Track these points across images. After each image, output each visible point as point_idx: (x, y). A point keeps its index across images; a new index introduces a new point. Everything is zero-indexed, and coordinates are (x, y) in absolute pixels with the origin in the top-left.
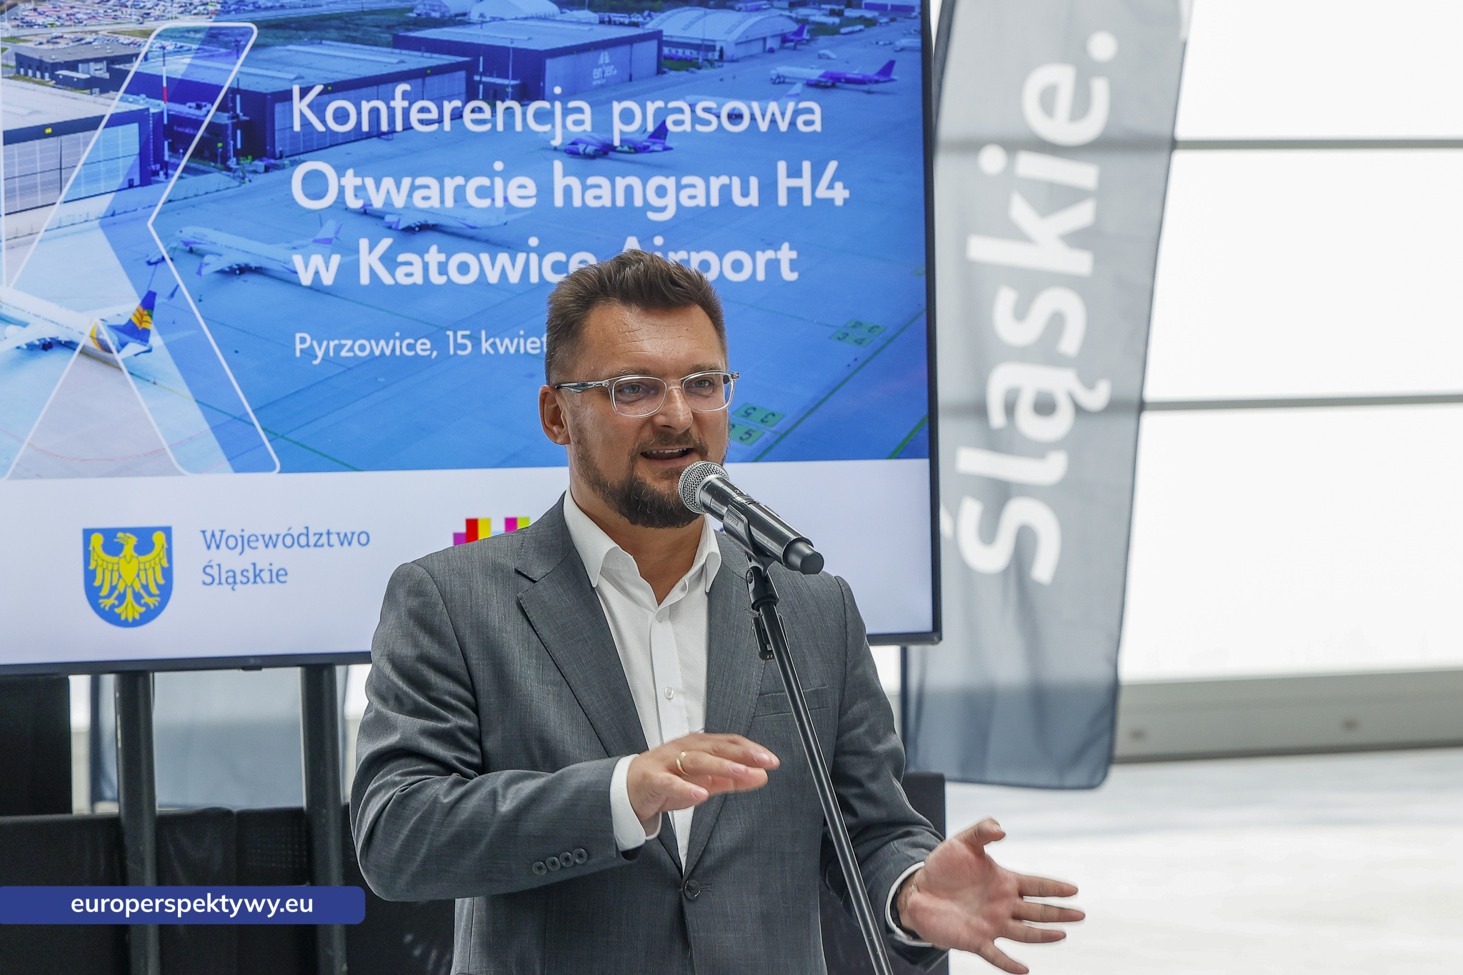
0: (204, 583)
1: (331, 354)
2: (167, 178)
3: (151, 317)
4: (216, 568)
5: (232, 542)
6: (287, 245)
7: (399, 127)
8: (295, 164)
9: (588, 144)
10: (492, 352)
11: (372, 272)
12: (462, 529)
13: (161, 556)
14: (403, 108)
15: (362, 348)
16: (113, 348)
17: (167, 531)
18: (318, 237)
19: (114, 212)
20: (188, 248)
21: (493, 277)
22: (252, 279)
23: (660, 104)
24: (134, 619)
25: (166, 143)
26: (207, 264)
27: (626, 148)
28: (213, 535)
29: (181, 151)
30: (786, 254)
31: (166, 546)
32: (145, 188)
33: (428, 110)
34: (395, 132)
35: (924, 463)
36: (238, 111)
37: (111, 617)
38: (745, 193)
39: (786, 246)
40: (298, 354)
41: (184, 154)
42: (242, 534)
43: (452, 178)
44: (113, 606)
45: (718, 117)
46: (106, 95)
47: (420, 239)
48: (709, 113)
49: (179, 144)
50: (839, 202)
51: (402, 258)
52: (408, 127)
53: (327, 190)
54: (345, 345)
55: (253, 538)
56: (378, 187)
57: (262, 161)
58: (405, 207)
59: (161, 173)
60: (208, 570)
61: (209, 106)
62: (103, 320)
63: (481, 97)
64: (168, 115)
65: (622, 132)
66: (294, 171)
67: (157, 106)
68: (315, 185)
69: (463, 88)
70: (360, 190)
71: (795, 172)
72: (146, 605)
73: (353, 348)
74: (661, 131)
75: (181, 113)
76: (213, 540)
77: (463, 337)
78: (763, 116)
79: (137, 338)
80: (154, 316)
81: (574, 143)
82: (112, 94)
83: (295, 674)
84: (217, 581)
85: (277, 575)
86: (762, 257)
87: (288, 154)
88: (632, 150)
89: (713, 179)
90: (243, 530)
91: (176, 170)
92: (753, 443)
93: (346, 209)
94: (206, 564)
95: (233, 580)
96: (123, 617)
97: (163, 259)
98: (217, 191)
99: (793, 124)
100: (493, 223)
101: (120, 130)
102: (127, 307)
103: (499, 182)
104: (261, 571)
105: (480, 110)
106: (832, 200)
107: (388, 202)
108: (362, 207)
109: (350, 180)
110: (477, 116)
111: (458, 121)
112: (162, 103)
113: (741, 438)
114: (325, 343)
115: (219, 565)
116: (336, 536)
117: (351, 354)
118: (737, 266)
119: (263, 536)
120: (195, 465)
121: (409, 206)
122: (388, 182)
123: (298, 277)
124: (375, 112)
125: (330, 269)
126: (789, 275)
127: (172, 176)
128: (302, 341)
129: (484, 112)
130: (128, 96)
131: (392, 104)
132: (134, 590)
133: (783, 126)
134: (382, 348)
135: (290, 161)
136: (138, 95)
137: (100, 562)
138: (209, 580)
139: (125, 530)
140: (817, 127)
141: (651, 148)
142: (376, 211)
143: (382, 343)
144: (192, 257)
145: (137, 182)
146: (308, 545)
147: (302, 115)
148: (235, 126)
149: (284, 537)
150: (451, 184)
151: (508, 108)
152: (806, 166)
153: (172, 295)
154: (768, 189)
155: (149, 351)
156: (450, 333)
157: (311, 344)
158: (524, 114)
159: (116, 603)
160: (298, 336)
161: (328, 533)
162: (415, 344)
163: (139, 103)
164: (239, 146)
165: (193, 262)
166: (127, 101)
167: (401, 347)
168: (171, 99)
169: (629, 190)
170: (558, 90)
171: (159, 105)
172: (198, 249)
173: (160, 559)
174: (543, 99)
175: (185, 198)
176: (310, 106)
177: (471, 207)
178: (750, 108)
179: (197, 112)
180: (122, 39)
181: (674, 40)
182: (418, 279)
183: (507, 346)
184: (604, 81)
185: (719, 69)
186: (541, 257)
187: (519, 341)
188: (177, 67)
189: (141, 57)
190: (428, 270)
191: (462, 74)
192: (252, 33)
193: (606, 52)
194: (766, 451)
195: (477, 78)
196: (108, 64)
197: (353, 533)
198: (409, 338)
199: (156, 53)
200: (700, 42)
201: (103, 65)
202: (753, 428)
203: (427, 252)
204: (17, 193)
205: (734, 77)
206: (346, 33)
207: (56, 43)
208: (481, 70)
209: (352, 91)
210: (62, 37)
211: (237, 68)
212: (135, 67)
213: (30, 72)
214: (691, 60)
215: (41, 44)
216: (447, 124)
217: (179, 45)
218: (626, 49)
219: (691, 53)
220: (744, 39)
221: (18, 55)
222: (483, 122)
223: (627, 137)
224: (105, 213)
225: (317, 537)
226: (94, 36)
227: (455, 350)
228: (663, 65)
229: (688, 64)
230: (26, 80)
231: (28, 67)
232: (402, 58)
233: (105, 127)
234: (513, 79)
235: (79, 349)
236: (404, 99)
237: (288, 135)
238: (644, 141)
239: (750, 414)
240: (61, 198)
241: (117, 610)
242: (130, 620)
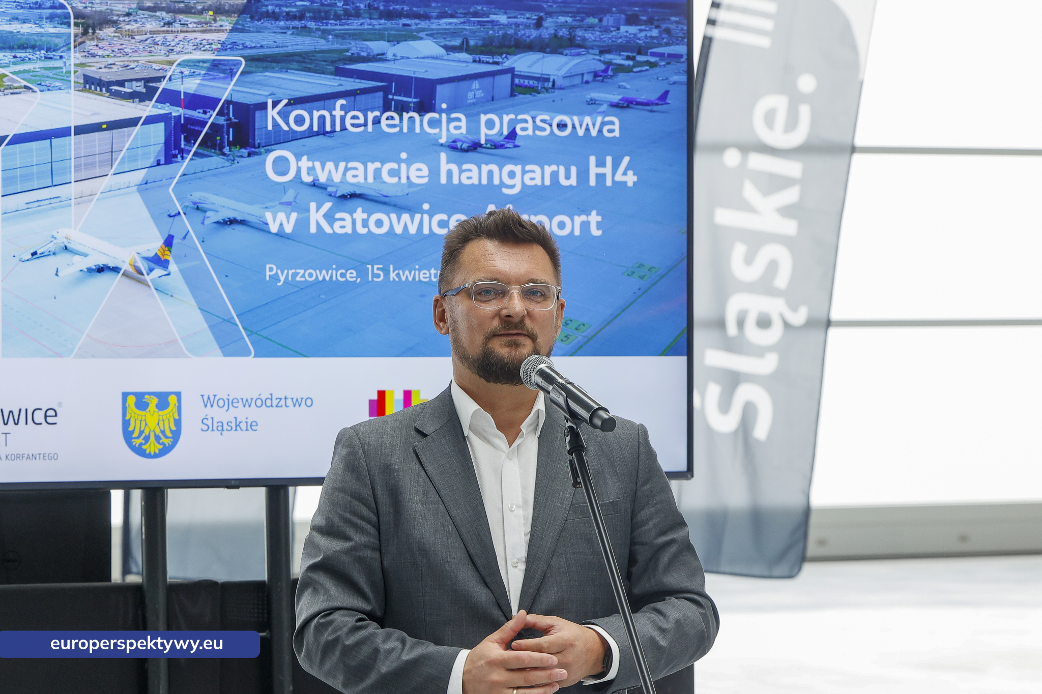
0: (202, 430)
1: (290, 279)
2: (182, 159)
3: (170, 252)
4: (210, 420)
5: (221, 403)
6: (262, 206)
7: (338, 128)
8: (268, 152)
9: (464, 142)
10: (397, 279)
11: (318, 224)
12: (375, 397)
13: (174, 411)
14: (341, 116)
15: (310, 275)
16: (145, 272)
17: (178, 395)
18: (283, 200)
19: (147, 181)
20: (196, 206)
21: (399, 230)
22: (238, 228)
23: (512, 116)
24: (155, 452)
25: (182, 136)
26: (208, 217)
27: (489, 146)
28: (209, 398)
29: (193, 141)
30: (594, 218)
31: (177, 405)
32: (168, 166)
33: (357, 118)
34: (336, 131)
35: (684, 359)
36: (231, 116)
37: (140, 451)
38: (568, 177)
39: (594, 213)
40: (268, 278)
41: (194, 144)
42: (228, 397)
43: (373, 163)
44: (141, 444)
45: (551, 125)
46: (143, 103)
47: (351, 203)
48: (545, 123)
49: (191, 137)
50: (630, 184)
51: (338, 216)
52: (344, 128)
53: (289, 170)
54: (299, 273)
55: (235, 401)
56: (323, 169)
57: (246, 149)
58: (341, 182)
59: (179, 156)
60: (205, 421)
61: (212, 112)
62: (138, 253)
63: (393, 110)
64: (184, 117)
65: (486, 135)
66: (267, 156)
67: (177, 111)
68: (281, 166)
69: (381, 103)
70: (311, 170)
71: (601, 164)
72: (163, 444)
73: (304, 275)
74: (512, 135)
75: (193, 116)
76: (208, 402)
77: (378, 269)
78: (581, 126)
79: (161, 266)
80: (172, 252)
81: (454, 142)
82: (147, 102)
83: (261, 492)
84: (211, 428)
85: (251, 426)
86: (578, 220)
87: (264, 145)
88: (493, 147)
89: (546, 167)
90: (228, 395)
91: (188, 154)
92: (570, 343)
93: (302, 182)
94: (204, 417)
95: (222, 428)
96: (148, 452)
97: (179, 213)
98: (216, 169)
99: (600, 131)
100: (399, 194)
101: (152, 127)
102: (155, 245)
103: (403, 166)
104: (240, 422)
105: (392, 118)
106: (625, 183)
107: (330, 178)
108: (313, 181)
109: (305, 163)
110: (390, 123)
111: (377, 125)
112: (180, 109)
113: (562, 340)
114: (286, 272)
115: (212, 418)
116: (291, 400)
117: (303, 279)
118: (562, 225)
119: (242, 399)
120: (197, 351)
121: (343, 181)
122: (330, 165)
123: (269, 227)
124: (322, 119)
125: (290, 222)
126: (596, 232)
127: (186, 158)
128: (270, 270)
129: (395, 119)
130: (157, 104)
131: (334, 113)
132: (155, 434)
133: (594, 133)
134: (324, 276)
135: (265, 150)
136: (165, 104)
137: (133, 414)
138: (205, 428)
139: (150, 394)
140: (617, 134)
141: (506, 146)
142: (320, 184)
143: (324, 272)
144: (198, 212)
145: (162, 162)
146: (272, 406)
147: (273, 118)
148: (229, 126)
149: (256, 400)
150: (371, 167)
151: (410, 117)
152: (609, 159)
153: (184, 238)
154: (583, 175)
155: (169, 274)
156: (369, 267)
157: (277, 272)
158: (421, 121)
159: (143, 442)
160: (268, 266)
161: (286, 398)
162: (346, 274)
163: (165, 109)
164: (231, 139)
165: (199, 216)
166: (157, 107)
167: (336, 275)
168: (186, 107)
169: (490, 173)
170: (444, 106)
171: (178, 111)
172: (203, 207)
173: (173, 413)
174: (435, 112)
175: (194, 173)
176: (279, 113)
177: (385, 182)
178: (572, 120)
179: (204, 116)
180: (155, 66)
181: (522, 74)
182: (349, 230)
183: (407, 275)
184: (475, 100)
185: (552, 94)
186: (431, 217)
187: (415, 273)
188: (191, 85)
189: (167, 78)
190: (355, 224)
191: (381, 94)
192: (241, 64)
193: (477, 82)
194: (578, 349)
195: (390, 97)
196: (145, 83)
197: (302, 399)
198: (342, 269)
199: (177, 76)
200: (539, 76)
201: (142, 83)
202: (570, 333)
203: (355, 212)
204: (83, 168)
205: (562, 100)
206: (304, 65)
207: (111, 68)
208: (393, 91)
209: (307, 104)
210: (114, 64)
211: (231, 87)
212: (163, 85)
213: (93, 87)
214: (533, 88)
215: (100, 68)
216: (370, 127)
217: (192, 71)
218: (489, 80)
219: (534, 83)
220: (569, 74)
221: (85, 76)
222: (394, 126)
223: (490, 138)
224: (142, 181)
225: (278, 400)
226: (136, 64)
227: (372, 277)
228: (516, 90)
229: (531, 90)
230: (91, 92)
231: (91, 83)
232: (341, 82)
233: (142, 124)
234: (414, 98)
235: (122, 272)
236: (341, 110)
237: (264, 132)
238: (501, 141)
239: (568, 324)
240: (112, 171)
241: (144, 447)
242: (152, 453)
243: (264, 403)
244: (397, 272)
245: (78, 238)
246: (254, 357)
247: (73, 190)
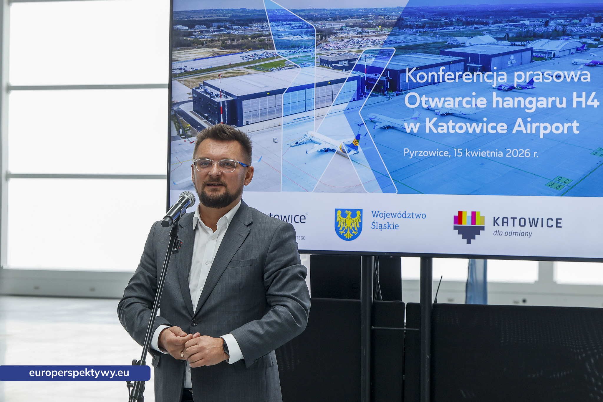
0: (372, 228)
1: (416, 155)
2: (365, 98)
3: (359, 142)
4: (376, 223)
5: (381, 215)
6: (403, 120)
7: (441, 81)
8: (406, 93)
9: (505, 86)
10: (469, 156)
11: (430, 128)
12: (457, 215)
13: (359, 219)
14: (442, 75)
15: (426, 154)
16: (347, 152)
17: (361, 211)
18: (412, 117)
19: (348, 109)
20: (371, 120)
21: (471, 131)
22: (391, 131)
23: (531, 72)
24: (350, 238)
25: (365, 86)
26: (376, 126)
27: (519, 88)
28: (375, 213)
30: (575, 124)
31: (360, 215)
32: (358, 101)
33: (451, 75)
34: (440, 82)
36: (389, 76)
37: (342, 237)
38: (561, 103)
39: (575, 121)
40: (405, 155)
41: (371, 90)
42: (385, 213)
43: (458, 98)
44: (343, 234)
45: (552, 77)
46: (347, 71)
47: (447, 118)
48: (549, 75)
49: (369, 87)
50: (596, 106)
51: (440, 124)
52: (444, 81)
53: (416, 102)
54: (420, 152)
55: (388, 214)
56: (433, 101)
57: (395, 92)
58: (442, 107)
59: (363, 96)
60: (373, 224)
61: (379, 74)
62: (344, 143)
63: (469, 71)
64: (366, 77)
65: (517, 82)
66: (405, 95)
67: (363, 75)
68: (412, 100)
69: (463, 68)
70: (427, 102)
71: (579, 96)
72: (354, 234)
73: (422, 154)
74: (531, 82)
75: (370, 77)
77: (460, 151)
78: (569, 76)
79: (354, 149)
81: (500, 86)
82: (349, 71)
84: (376, 227)
85: (395, 227)
86: (566, 125)
87: (404, 90)
88: (521, 88)
89: (549, 98)
90: (385, 212)
91: (368, 95)
92: (561, 190)
93: (422, 108)
94: (373, 222)
95: (381, 227)
96: (346, 237)
97: (363, 123)
98: (381, 102)
99: (579, 79)
100: (471, 113)
101: (351, 83)
102: (351, 139)
103: (474, 99)
104: (390, 225)
105: (468, 75)
106: (593, 106)
107: (436, 106)
108: (428, 107)
109: (424, 98)
110: (467, 78)
111: (460, 79)
113: (556, 188)
114: (414, 152)
115: (377, 222)
116: (415, 215)
117: (422, 156)
118: (557, 128)
119: (391, 214)
120: (370, 190)
122: (436, 99)
123: (406, 130)
124: (433, 76)
125: (416, 128)
126: (576, 132)
127: (367, 97)
128: (406, 151)
129: (470, 76)
130: (354, 71)
131: (439, 73)
132: (350, 229)
133: (576, 80)
134: (432, 154)
135: (405, 92)
136: (357, 71)
137: (340, 219)
138: (373, 227)
139: (348, 210)
140: (589, 80)
141: (528, 88)
142: (432, 108)
143: (432, 152)
144: (372, 123)
145: (356, 99)
146: (406, 217)
147: (409, 77)
148: (387, 81)
149: (398, 214)
150: (457, 100)
151: (478, 74)
152: (584, 94)
153: (365, 135)
154: (570, 102)
155: (358, 153)
156: (455, 149)
157: (409, 152)
158: (483, 76)
159: (344, 233)
160: (405, 149)
161: (412, 214)
162: (443, 153)
163: (358, 74)
164: (388, 88)
165: (372, 125)
166: (354, 73)
167: (439, 153)
168: (367, 73)
169: (519, 102)
170: (495, 68)
171: (364, 74)
172: (374, 121)
173: (359, 220)
174: (490, 71)
175: (371, 104)
176: (412, 74)
177: (464, 107)
178: (564, 74)
179: (376, 77)
180: (353, 53)
181: (537, 50)
182: (445, 131)
183: (474, 154)
184: (512, 65)
185: (553, 60)
186: (487, 125)
187: (479, 153)
188: (370, 62)
189: (359, 59)
190: (449, 128)
191: (463, 63)
192: (394, 51)
193: (513, 55)
194: (565, 193)
195: (468, 64)
196: (348, 62)
197: (420, 214)
198: (442, 151)
199: (363, 58)
200: (546, 51)
201: (347, 62)
202: (561, 184)
203: (449, 122)
204: (319, 103)
205: (558, 63)
206: (425, 50)
207: (333, 55)
208: (469, 62)
209: (426, 69)
210: (334, 53)
211: (389, 62)
212: (356, 62)
213: (324, 64)
214: (543, 57)
215: (328, 55)
216: (457, 80)
217: (371, 55)
218: (520, 54)
219: (543, 55)
220: (563, 50)
221: (320, 59)
222: (469, 79)
223: (519, 84)
224: (346, 109)
225: (409, 215)
226: (344, 53)
227: (457, 155)
228: (533, 59)
229: (542, 59)
230: (323, 67)
231: (324, 63)
232: (443, 58)
233: (347, 81)
234: (480, 65)
235: (336, 152)
236: (442, 72)
237: (404, 84)
238: (525, 85)
239: (560, 180)
240: (332, 104)
241: (344, 235)
242: (348, 238)
243: (402, 216)
244: (469, 152)
245: (317, 136)
246: (397, 193)
247: (315, 113)
